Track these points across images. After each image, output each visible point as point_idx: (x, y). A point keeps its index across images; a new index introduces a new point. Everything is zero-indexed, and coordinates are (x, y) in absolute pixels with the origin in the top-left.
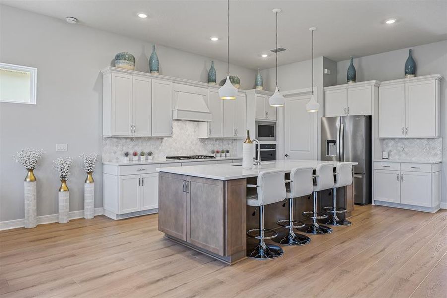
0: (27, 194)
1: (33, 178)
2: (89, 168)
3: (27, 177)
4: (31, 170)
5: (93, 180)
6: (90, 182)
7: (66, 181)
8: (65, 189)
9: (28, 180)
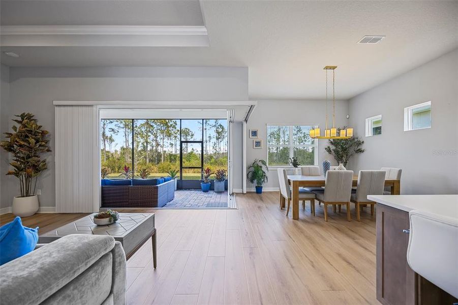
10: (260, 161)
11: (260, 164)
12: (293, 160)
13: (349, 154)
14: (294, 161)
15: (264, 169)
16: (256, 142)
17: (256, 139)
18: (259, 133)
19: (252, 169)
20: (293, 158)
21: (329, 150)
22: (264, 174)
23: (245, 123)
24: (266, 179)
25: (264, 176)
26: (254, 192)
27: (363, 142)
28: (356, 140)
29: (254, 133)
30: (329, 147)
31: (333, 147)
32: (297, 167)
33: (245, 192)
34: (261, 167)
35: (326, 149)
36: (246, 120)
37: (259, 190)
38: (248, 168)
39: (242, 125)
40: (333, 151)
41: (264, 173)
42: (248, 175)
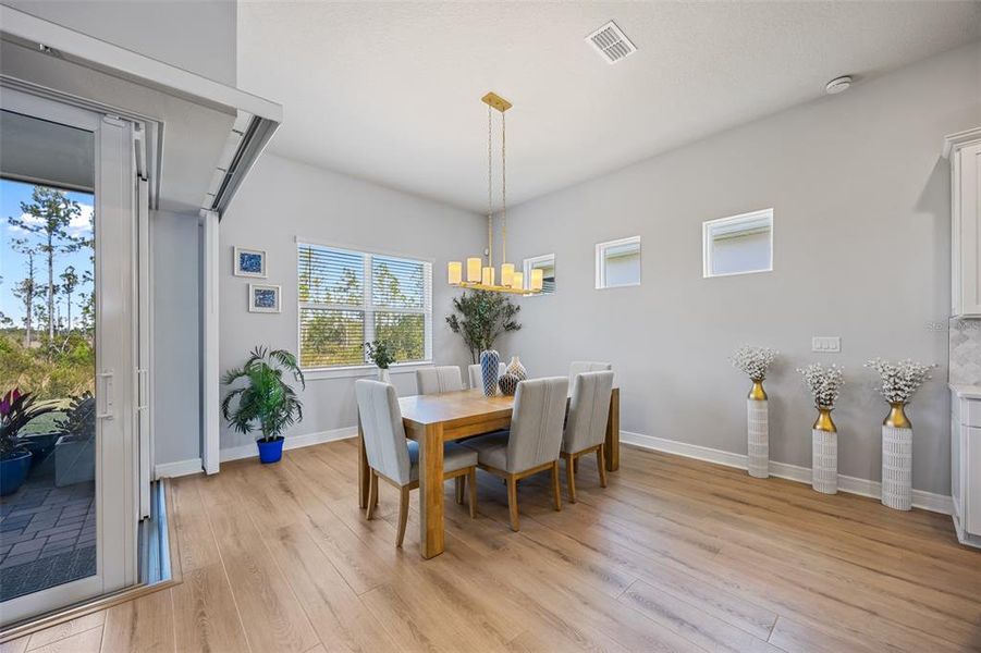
0: (752, 421)
1: (761, 394)
2: (893, 393)
3: (751, 392)
4: (758, 380)
5: (907, 421)
6: (897, 426)
7: (830, 411)
8: (826, 427)
9: (752, 396)
10: (273, 354)
11: (275, 364)
12: (375, 348)
13: (493, 333)
14: (378, 351)
15: (287, 378)
16: (258, 292)
17: (256, 281)
18: (268, 263)
19: (244, 383)
20: (375, 343)
21: (454, 324)
22: (288, 396)
23: (211, 220)
24: (295, 411)
25: (288, 401)
26: (250, 461)
27: (518, 308)
28: (505, 304)
29: (252, 263)
30: (454, 316)
31: (461, 318)
32: (386, 367)
33: (213, 468)
34: (278, 373)
35: (448, 320)
36: (218, 208)
37: (270, 451)
38: (229, 379)
39: (202, 226)
40: (461, 327)
41: (290, 391)
42: (225, 404)
